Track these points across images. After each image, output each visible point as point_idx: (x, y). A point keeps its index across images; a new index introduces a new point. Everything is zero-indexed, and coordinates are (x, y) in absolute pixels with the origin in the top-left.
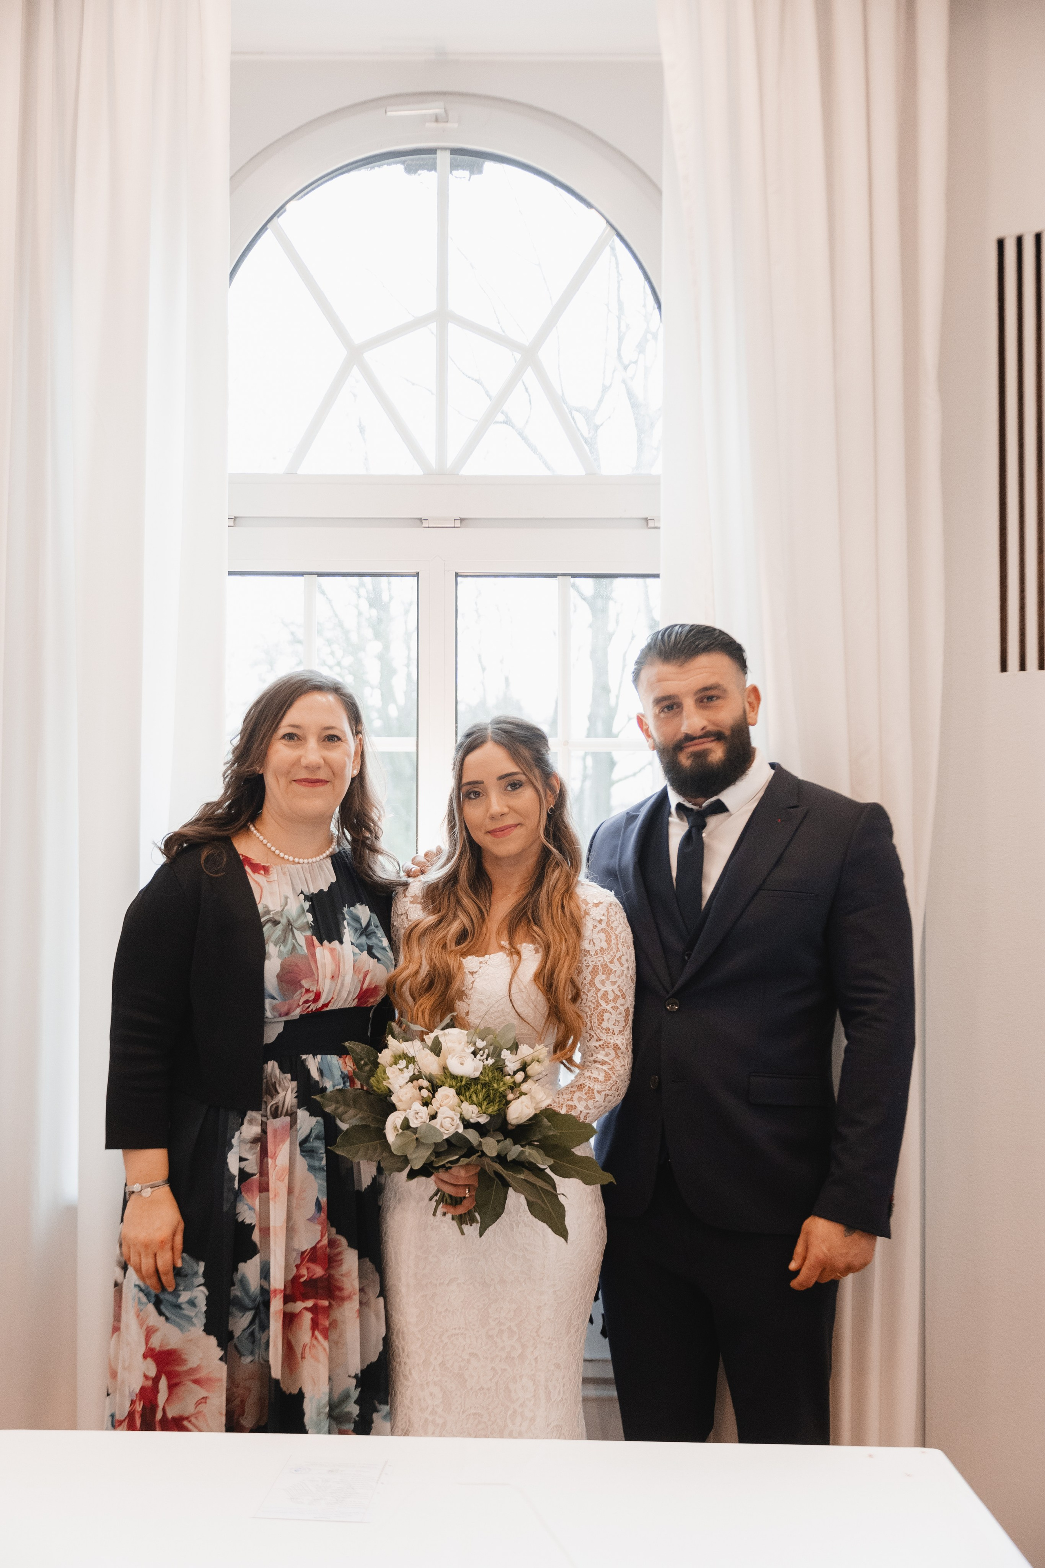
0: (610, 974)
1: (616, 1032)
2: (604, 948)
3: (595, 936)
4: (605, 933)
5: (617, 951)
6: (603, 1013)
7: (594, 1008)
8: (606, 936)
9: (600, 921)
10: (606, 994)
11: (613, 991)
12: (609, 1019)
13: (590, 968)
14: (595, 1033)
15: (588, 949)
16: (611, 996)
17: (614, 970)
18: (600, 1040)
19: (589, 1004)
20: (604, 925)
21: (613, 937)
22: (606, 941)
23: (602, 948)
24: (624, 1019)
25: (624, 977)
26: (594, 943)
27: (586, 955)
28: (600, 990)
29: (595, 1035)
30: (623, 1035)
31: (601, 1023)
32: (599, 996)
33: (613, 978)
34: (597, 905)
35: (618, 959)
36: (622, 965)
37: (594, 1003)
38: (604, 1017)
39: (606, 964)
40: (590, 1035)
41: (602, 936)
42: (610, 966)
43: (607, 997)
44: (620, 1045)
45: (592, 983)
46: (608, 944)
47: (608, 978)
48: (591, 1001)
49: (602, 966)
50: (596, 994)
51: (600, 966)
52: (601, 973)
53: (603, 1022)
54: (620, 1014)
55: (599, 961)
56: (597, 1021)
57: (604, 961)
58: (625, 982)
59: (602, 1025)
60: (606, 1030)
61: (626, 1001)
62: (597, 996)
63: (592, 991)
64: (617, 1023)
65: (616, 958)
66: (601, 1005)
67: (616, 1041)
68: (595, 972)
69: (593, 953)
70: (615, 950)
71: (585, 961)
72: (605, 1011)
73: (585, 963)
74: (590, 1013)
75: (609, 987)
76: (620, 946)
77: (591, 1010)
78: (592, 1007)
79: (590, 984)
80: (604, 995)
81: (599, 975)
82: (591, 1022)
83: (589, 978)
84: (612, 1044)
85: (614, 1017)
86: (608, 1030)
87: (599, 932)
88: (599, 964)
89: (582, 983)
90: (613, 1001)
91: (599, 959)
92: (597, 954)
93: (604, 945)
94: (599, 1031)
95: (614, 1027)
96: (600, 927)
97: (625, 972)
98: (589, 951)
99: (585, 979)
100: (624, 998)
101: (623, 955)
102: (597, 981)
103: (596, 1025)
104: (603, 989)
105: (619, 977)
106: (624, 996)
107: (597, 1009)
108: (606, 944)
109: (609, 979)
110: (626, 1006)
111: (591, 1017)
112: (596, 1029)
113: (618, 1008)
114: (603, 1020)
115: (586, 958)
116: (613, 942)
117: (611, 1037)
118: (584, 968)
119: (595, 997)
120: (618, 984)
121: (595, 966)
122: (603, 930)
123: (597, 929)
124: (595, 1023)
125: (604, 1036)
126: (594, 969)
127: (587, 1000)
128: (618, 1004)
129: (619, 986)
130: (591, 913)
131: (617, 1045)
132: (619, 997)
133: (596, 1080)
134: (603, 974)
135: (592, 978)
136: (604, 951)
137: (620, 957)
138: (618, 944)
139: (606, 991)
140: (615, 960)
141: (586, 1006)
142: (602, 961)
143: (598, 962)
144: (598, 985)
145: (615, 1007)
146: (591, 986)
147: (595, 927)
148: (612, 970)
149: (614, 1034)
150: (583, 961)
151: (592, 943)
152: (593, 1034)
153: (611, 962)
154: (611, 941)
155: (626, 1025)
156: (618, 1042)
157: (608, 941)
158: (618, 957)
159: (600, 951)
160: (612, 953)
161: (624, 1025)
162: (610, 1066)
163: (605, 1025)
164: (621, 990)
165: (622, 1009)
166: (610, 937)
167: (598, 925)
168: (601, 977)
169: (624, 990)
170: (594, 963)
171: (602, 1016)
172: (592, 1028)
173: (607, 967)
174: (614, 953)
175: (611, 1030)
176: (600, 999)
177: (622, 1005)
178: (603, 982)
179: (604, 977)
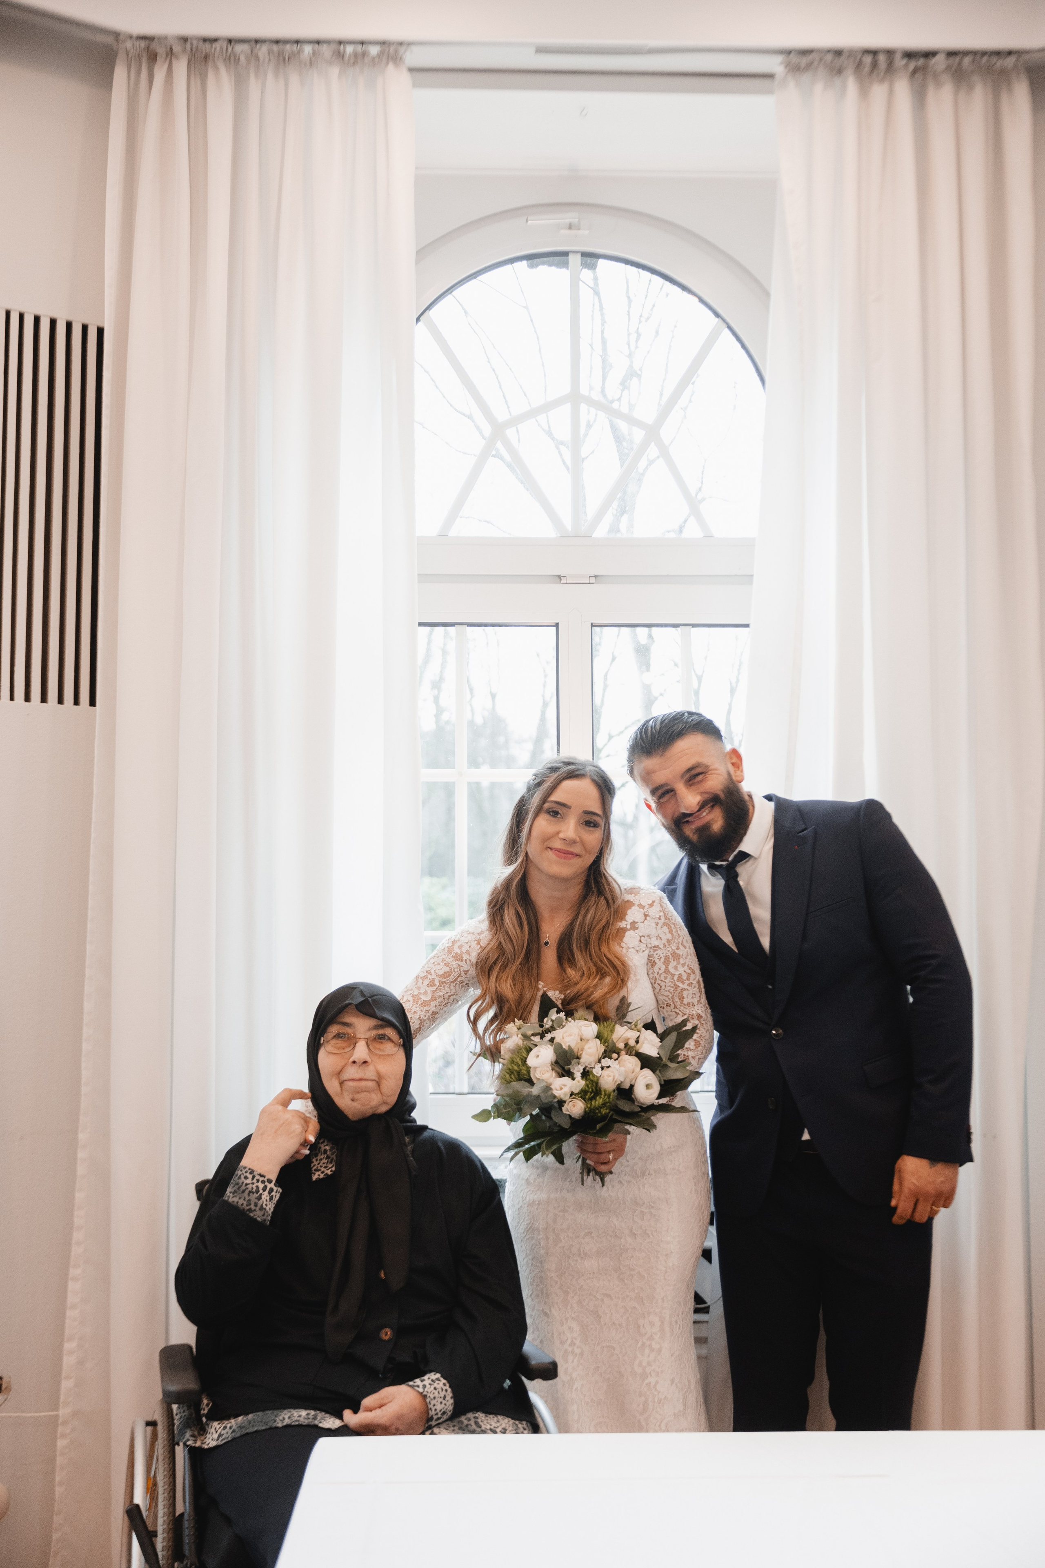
0: (679, 959)
1: (696, 1004)
2: (670, 938)
3: (660, 931)
4: (666, 926)
5: (679, 937)
6: (682, 992)
7: (673, 990)
8: (668, 929)
9: (660, 918)
10: (680, 976)
11: (685, 971)
12: (687, 995)
13: (663, 960)
14: (680, 1011)
15: (657, 945)
16: (685, 977)
17: (681, 954)
18: (685, 1014)
19: (668, 988)
20: (663, 919)
21: (673, 926)
22: (669, 932)
23: (668, 940)
24: (698, 990)
25: (689, 956)
26: (660, 938)
27: (655, 951)
28: (675, 974)
29: (680, 1012)
30: (701, 1003)
31: (683, 1001)
32: (675, 980)
33: (682, 961)
34: (651, 905)
35: (681, 944)
36: (685, 947)
37: (672, 987)
38: (684, 995)
39: (674, 952)
40: (676, 1012)
41: (665, 929)
42: (676, 951)
43: (682, 978)
44: (701, 1014)
45: (667, 971)
46: (672, 934)
47: (678, 963)
48: (670, 986)
49: (671, 954)
50: (673, 979)
51: (670, 955)
52: (672, 961)
53: (684, 1000)
54: (695, 987)
55: (669, 951)
56: (678, 1000)
57: (672, 949)
58: (691, 960)
59: (684, 1002)
60: (688, 1005)
61: (696, 975)
62: (674, 980)
63: (669, 977)
64: (694, 996)
65: (680, 943)
66: (679, 986)
67: (698, 1011)
68: (667, 962)
69: (662, 946)
70: (677, 938)
71: (657, 954)
72: (683, 990)
73: (657, 956)
74: (671, 996)
75: (681, 970)
76: (679, 932)
77: (671, 993)
78: (672, 989)
79: (665, 972)
80: (679, 977)
81: (671, 963)
82: (674, 1003)
83: (663, 968)
84: (695, 1015)
85: (691, 992)
86: (688, 1004)
87: (661, 927)
88: (669, 954)
89: (658, 973)
90: (687, 979)
91: (668, 949)
92: (665, 946)
93: (669, 936)
94: (682, 1008)
95: (692, 1000)
96: (661, 922)
97: (689, 952)
98: (658, 946)
99: (660, 969)
100: (694, 973)
101: (683, 938)
102: (671, 968)
103: (679, 1003)
104: (677, 973)
105: (686, 958)
106: (693, 972)
107: (676, 991)
108: (670, 935)
109: (680, 963)
110: (697, 979)
111: (672, 999)
112: (679, 1006)
113: (692, 983)
114: (683, 998)
115: (656, 952)
116: (674, 930)
117: (693, 1009)
118: (657, 961)
119: (672, 982)
120: (687, 965)
121: (666, 956)
122: (665, 924)
123: (660, 925)
124: (677, 1002)
125: (687, 1011)
126: (665, 959)
127: (665, 986)
128: (691, 981)
129: (688, 966)
130: (650, 914)
131: (700, 1015)
132: (690, 974)
133: (688, 1049)
134: (674, 960)
135: (666, 967)
136: (670, 942)
137: (682, 942)
138: (677, 931)
139: (679, 974)
140: (680, 946)
141: (666, 991)
142: (671, 950)
143: (667, 952)
144: (672, 971)
145: (689, 983)
146: (667, 974)
147: (657, 924)
148: (679, 954)
149: (694, 1006)
150: (655, 955)
151: (659, 938)
152: (678, 1011)
153: (678, 948)
154: (672, 931)
155: (701, 994)
156: (699, 1012)
157: (671, 932)
158: (681, 942)
159: (667, 942)
160: (676, 941)
161: (699, 995)
162: (699, 1035)
163: (685, 1001)
164: (690, 968)
165: (695, 982)
166: (671, 927)
167: (659, 921)
168: (673, 964)
169: (692, 967)
170: (664, 955)
171: (682, 995)
172: (675, 1007)
173: (676, 954)
174: (677, 940)
175: (691, 1004)
176: (677, 983)
177: (694, 979)
178: (676, 968)
179: (675, 963)
